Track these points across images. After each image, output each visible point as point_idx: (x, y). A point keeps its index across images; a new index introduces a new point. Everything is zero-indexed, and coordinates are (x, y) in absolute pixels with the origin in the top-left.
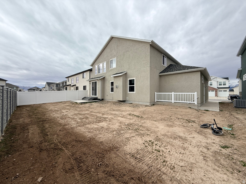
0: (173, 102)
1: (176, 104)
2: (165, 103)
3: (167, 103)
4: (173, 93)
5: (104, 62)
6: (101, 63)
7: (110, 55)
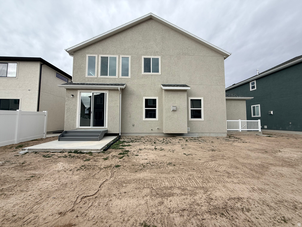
0: (240, 131)
1: (244, 132)
2: (233, 132)
3: (235, 132)
4: (240, 121)
5: (123, 56)
6: (112, 55)
7: (143, 47)
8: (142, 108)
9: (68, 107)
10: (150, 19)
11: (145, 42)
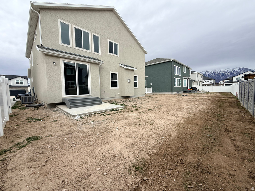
5: (95, 34)
6: (84, 29)
7: (108, 32)
8: (109, 80)
9: (50, 75)
10: (112, 10)
11: (109, 28)
